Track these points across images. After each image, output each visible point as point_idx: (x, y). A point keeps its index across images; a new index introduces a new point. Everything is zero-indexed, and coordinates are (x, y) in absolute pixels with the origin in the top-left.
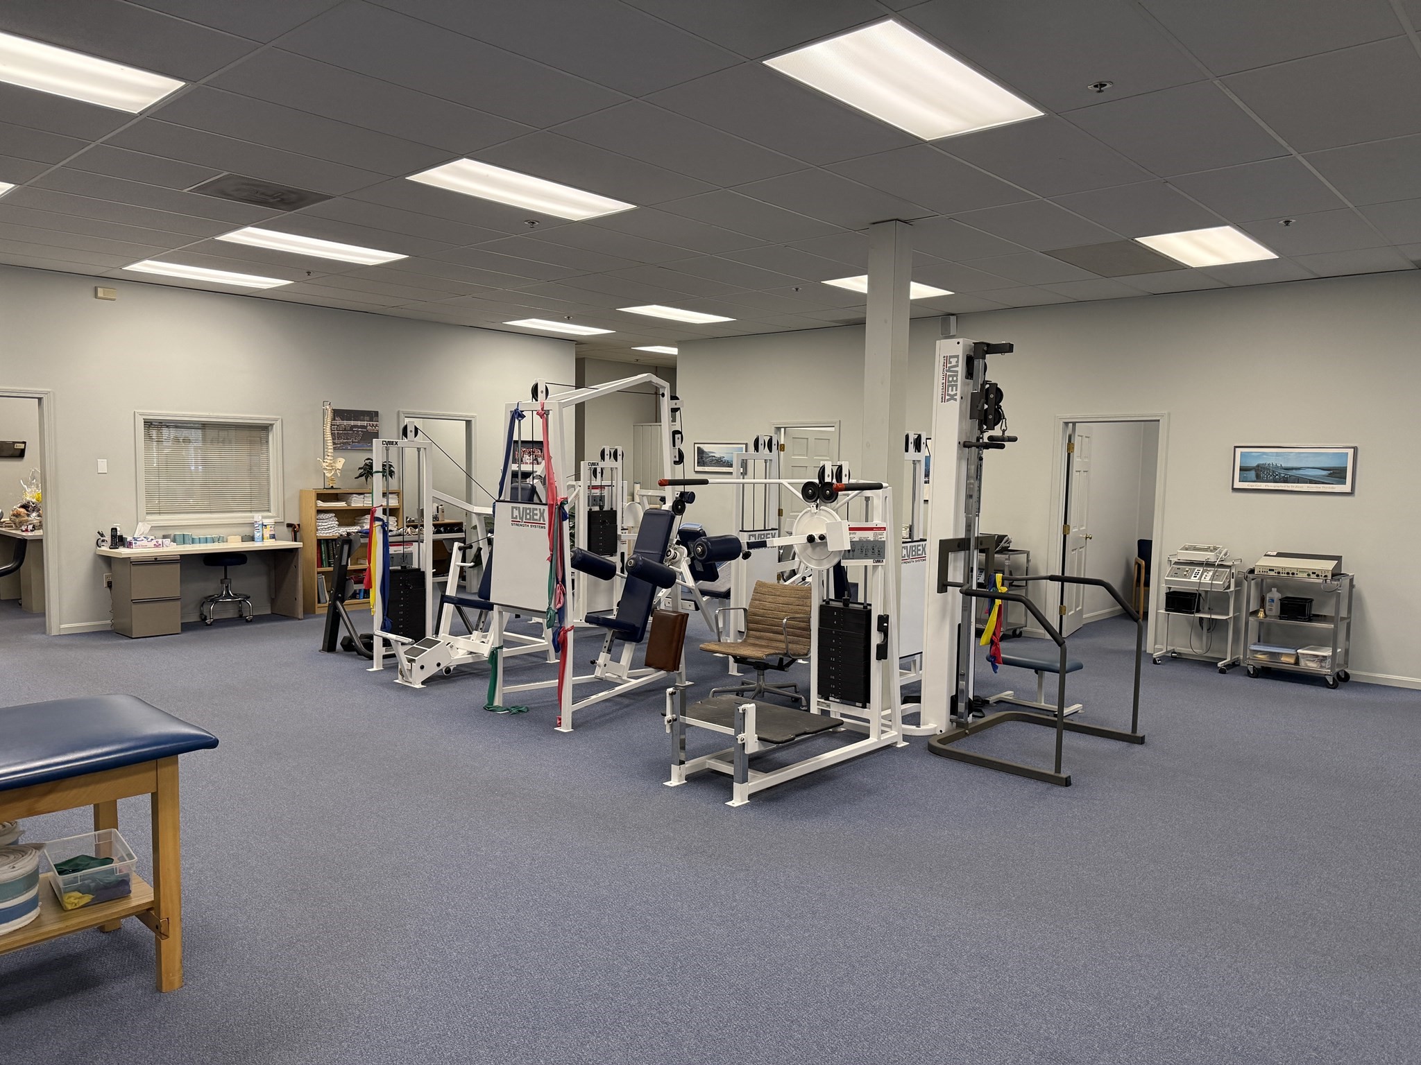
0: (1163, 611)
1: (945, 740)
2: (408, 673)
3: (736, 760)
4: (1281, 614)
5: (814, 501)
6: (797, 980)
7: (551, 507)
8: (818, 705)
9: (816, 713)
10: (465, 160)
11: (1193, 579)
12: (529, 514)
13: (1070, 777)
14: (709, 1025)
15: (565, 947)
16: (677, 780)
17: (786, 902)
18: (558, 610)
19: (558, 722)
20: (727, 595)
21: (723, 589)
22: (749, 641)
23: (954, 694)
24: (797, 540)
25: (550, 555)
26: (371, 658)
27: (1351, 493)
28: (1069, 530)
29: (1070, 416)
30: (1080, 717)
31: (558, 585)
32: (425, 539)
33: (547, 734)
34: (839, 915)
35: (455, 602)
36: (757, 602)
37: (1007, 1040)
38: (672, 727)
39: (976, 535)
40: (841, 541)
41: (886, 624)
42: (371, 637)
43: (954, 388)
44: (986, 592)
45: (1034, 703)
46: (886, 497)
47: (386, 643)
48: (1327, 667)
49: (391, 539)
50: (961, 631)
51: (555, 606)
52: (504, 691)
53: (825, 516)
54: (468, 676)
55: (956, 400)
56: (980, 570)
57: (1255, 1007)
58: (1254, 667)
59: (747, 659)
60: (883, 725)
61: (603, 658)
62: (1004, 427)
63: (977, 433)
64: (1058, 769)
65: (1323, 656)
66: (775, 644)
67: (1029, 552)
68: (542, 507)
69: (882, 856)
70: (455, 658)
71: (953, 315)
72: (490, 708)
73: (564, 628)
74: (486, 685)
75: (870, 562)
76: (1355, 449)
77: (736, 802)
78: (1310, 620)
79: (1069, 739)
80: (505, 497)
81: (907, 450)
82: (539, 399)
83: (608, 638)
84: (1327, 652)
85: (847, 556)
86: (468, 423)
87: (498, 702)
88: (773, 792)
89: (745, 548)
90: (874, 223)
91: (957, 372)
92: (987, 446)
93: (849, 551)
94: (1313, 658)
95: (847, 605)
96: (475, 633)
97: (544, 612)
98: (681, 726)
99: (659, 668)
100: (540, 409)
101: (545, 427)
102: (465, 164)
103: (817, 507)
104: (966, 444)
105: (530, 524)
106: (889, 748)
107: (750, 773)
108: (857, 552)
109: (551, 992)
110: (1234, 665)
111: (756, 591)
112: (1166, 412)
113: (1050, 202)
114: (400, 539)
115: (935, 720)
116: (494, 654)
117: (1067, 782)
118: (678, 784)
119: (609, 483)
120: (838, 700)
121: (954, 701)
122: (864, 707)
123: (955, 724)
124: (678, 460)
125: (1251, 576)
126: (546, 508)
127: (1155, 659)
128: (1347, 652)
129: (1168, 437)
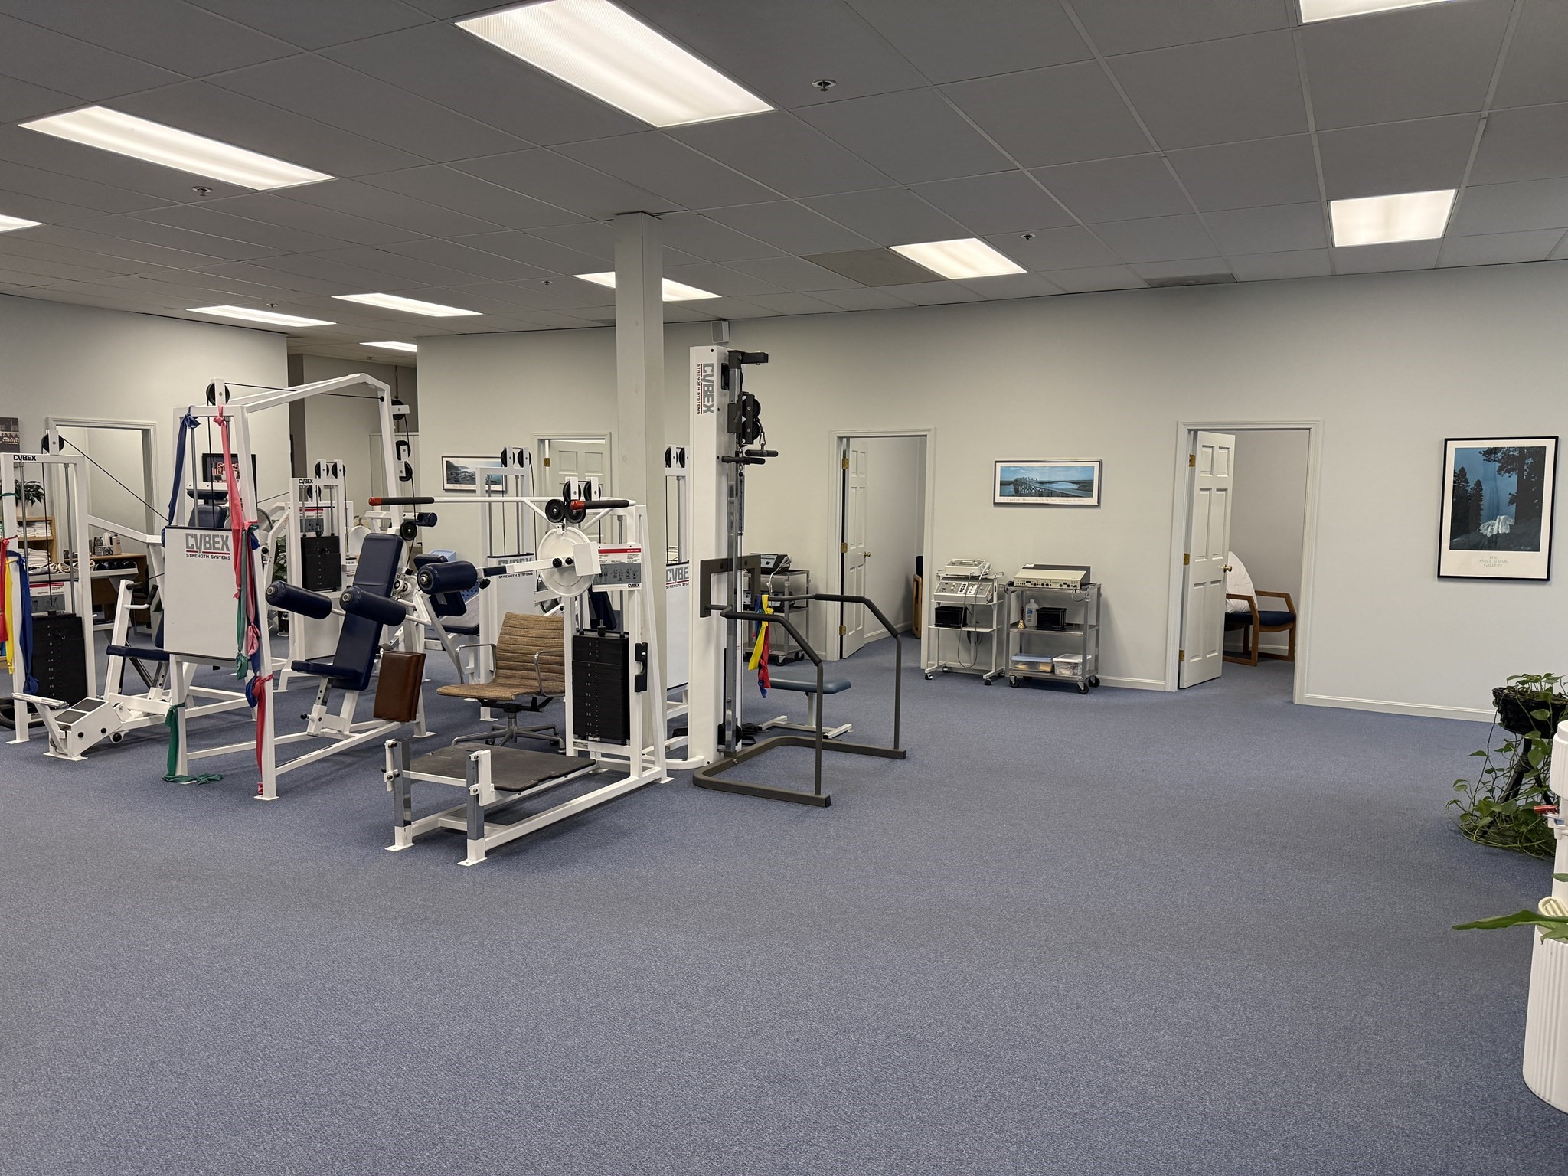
0: (933, 627)
1: (712, 771)
2: (62, 744)
3: (470, 813)
4: (1038, 624)
5: (560, 521)
6: (517, 1041)
7: (236, 533)
8: (574, 745)
9: (573, 755)
10: (97, 108)
11: (960, 594)
12: (209, 542)
13: (829, 797)
14: (411, 1102)
15: (243, 1041)
16: (402, 844)
17: (515, 961)
18: (251, 656)
19: (259, 789)
20: (475, 631)
21: (473, 625)
22: (498, 681)
23: (722, 722)
24: (542, 565)
25: (237, 591)
26: (13, 728)
27: (1097, 506)
28: (847, 548)
29: (844, 431)
30: (849, 737)
31: (250, 627)
32: (80, 577)
33: (244, 805)
34: (572, 967)
35: (123, 653)
36: (507, 637)
37: (732, 1070)
38: (393, 784)
39: (739, 555)
40: (590, 564)
41: (644, 653)
42: (11, 702)
43: (710, 398)
44: (753, 615)
45: (806, 726)
46: (640, 516)
47: (31, 708)
48: (1079, 674)
49: (31, 579)
50: (728, 656)
51: (247, 652)
52: (188, 758)
53: (573, 538)
54: (145, 743)
55: (712, 411)
56: (747, 593)
57: (973, 1003)
58: (1015, 677)
59: (496, 701)
60: (645, 761)
61: (317, 711)
62: (762, 442)
63: (735, 447)
64: (818, 790)
65: (1075, 663)
66: (528, 683)
67: (808, 572)
68: (225, 534)
69: (628, 899)
70: (127, 721)
71: (725, 320)
72: (171, 778)
73: (260, 677)
74: (164, 751)
75: (625, 587)
76: (1100, 462)
77: (470, 861)
78: (1063, 629)
79: (829, 759)
80: (177, 522)
81: (669, 464)
82: (216, 403)
83: (323, 688)
84: (1078, 659)
85: (598, 581)
86: (146, 433)
87: (181, 770)
88: (515, 845)
89: (482, 576)
90: (619, 214)
91: (712, 381)
92: (747, 461)
93: (601, 575)
94: (1066, 665)
95: (603, 635)
96: (153, 690)
97: (234, 660)
98: (404, 782)
99: (391, 719)
100: (218, 415)
101: (225, 440)
102: (97, 112)
103: (563, 527)
104: (725, 458)
105: (210, 555)
106: (653, 785)
107: (487, 828)
108: (610, 576)
109: (220, 1094)
110: (999, 676)
111: (505, 624)
112: (933, 427)
113: (800, 204)
114: (46, 577)
115: (702, 751)
116: (173, 714)
117: (827, 803)
118: (403, 847)
119: (328, 504)
120: (598, 739)
121: (721, 730)
122: (624, 744)
123: (722, 754)
124: (405, 475)
125: (1012, 589)
126: (230, 534)
127: (926, 675)
128: (1097, 658)
129: (935, 449)
